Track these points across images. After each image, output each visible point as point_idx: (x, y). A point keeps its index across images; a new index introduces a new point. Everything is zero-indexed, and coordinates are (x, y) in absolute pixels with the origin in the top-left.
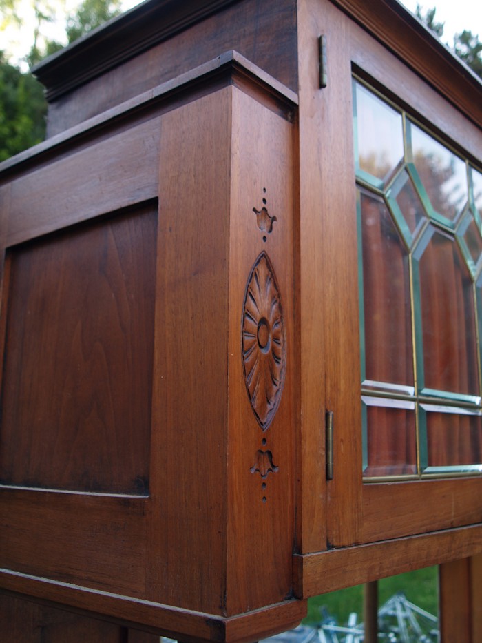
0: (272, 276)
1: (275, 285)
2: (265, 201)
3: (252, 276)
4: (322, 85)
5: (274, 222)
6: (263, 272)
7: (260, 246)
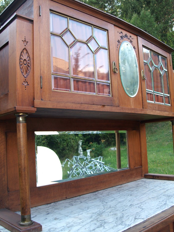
0: (27, 52)
1: (28, 54)
2: (25, 39)
3: (22, 52)
4: (40, 16)
5: (28, 43)
6: (25, 51)
7: (24, 47)
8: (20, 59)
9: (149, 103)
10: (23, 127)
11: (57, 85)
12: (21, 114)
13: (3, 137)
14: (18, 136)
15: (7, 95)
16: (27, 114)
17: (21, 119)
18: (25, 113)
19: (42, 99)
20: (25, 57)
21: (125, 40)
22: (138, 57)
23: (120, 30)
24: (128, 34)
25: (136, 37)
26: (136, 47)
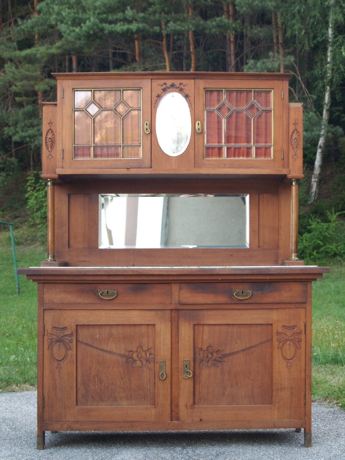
2: (50, 121)
3: (47, 133)
4: (63, 98)
5: (53, 124)
8: (46, 138)
9: (209, 160)
11: (77, 155)
12: (49, 180)
17: (49, 183)
19: (63, 168)
20: (50, 136)
21: (171, 92)
22: (193, 106)
23: (163, 82)
24: (177, 82)
25: (193, 81)
26: (191, 95)
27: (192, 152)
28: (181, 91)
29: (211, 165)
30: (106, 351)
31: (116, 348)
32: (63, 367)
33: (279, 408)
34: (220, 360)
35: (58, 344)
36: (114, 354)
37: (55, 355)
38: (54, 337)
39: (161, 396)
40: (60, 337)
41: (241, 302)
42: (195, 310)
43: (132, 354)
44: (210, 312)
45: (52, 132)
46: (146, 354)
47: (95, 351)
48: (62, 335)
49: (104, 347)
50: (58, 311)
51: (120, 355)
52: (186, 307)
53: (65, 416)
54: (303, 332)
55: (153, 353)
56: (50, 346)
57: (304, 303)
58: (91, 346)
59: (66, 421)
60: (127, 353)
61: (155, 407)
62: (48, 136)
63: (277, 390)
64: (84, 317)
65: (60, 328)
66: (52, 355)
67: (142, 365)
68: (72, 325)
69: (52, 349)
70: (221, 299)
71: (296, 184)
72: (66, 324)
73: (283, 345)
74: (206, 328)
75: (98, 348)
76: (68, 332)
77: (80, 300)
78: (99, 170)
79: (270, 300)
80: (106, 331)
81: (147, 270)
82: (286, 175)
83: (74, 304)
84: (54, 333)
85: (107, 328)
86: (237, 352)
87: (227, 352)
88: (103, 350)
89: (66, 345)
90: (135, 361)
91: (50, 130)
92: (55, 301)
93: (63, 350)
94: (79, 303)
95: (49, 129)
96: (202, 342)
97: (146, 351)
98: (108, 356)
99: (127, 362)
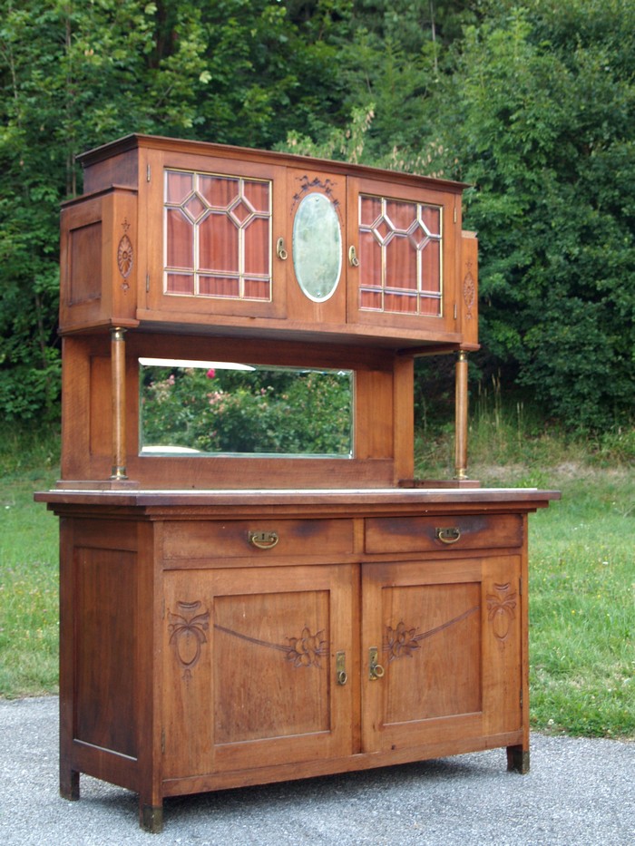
1: (130, 242)
2: (126, 221)
3: (121, 241)
4: (148, 182)
5: (129, 226)
6: (125, 239)
7: (124, 233)
8: (119, 251)
9: (365, 313)
10: (121, 347)
11: (172, 287)
12: (118, 329)
13: (86, 364)
14: (113, 358)
15: (98, 300)
16: (126, 328)
17: (117, 335)
18: (124, 327)
19: (148, 309)
20: (125, 247)
21: (313, 192)
22: (344, 219)
23: (302, 173)
24: (323, 177)
25: (343, 178)
26: (342, 201)
27: (343, 297)
28: (328, 191)
29: (369, 320)
30: (256, 641)
31: (271, 635)
32: (193, 674)
33: (490, 716)
34: (415, 645)
35: (185, 633)
36: (269, 645)
37: (181, 655)
38: (180, 620)
39: (339, 714)
40: (188, 621)
41: (445, 548)
42: (385, 562)
43: (295, 644)
44: (404, 567)
45: (129, 240)
46: (314, 643)
47: (240, 643)
48: (192, 616)
49: (254, 634)
50: (185, 573)
51: (277, 646)
52: (372, 559)
53: (197, 764)
54: (518, 592)
55: (324, 639)
56: (173, 639)
57: (517, 547)
58: (234, 633)
59: (198, 774)
60: (287, 643)
61: (330, 734)
62: (121, 249)
63: (488, 686)
64: (228, 582)
65: (188, 604)
66: (176, 654)
67: (310, 663)
68: (208, 597)
69: (176, 643)
70: (420, 544)
71: (465, 359)
72: (198, 596)
73: (494, 615)
74: (397, 593)
75: (243, 637)
76: (201, 611)
77: (221, 551)
78: (206, 317)
79: (481, 543)
80: (256, 605)
81: (335, 497)
82: (458, 344)
83: (212, 558)
84: (179, 614)
85: (259, 600)
86: (436, 631)
87: (424, 630)
88: (252, 640)
89: (197, 635)
90: (298, 655)
91: (126, 238)
92: (182, 554)
93: (194, 644)
94: (220, 557)
95: (122, 235)
96: (391, 617)
97: (314, 637)
98: (259, 650)
99: (288, 658)
